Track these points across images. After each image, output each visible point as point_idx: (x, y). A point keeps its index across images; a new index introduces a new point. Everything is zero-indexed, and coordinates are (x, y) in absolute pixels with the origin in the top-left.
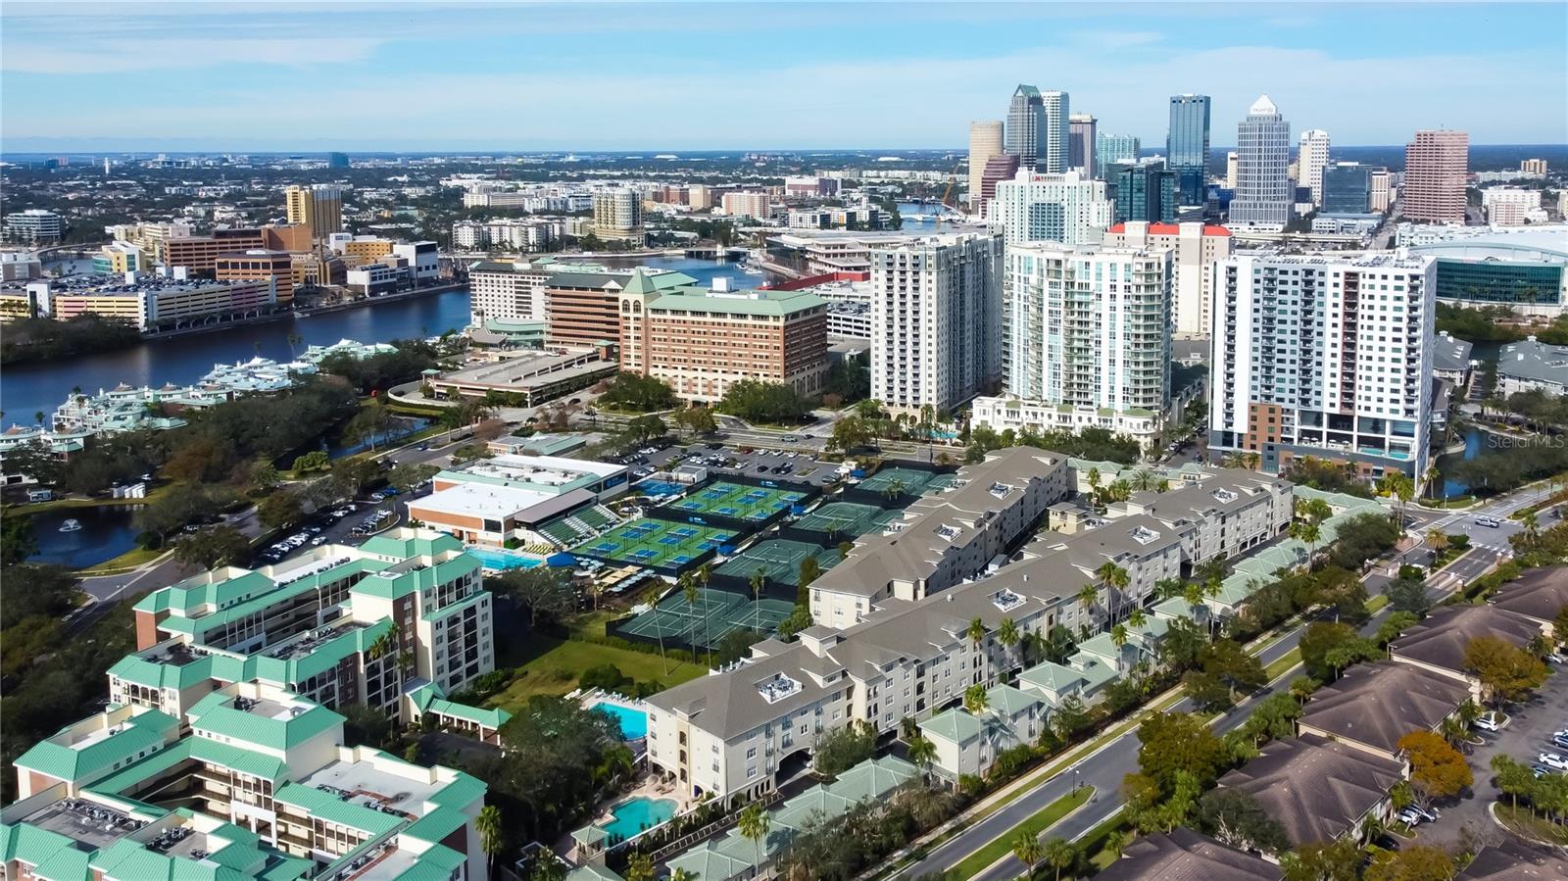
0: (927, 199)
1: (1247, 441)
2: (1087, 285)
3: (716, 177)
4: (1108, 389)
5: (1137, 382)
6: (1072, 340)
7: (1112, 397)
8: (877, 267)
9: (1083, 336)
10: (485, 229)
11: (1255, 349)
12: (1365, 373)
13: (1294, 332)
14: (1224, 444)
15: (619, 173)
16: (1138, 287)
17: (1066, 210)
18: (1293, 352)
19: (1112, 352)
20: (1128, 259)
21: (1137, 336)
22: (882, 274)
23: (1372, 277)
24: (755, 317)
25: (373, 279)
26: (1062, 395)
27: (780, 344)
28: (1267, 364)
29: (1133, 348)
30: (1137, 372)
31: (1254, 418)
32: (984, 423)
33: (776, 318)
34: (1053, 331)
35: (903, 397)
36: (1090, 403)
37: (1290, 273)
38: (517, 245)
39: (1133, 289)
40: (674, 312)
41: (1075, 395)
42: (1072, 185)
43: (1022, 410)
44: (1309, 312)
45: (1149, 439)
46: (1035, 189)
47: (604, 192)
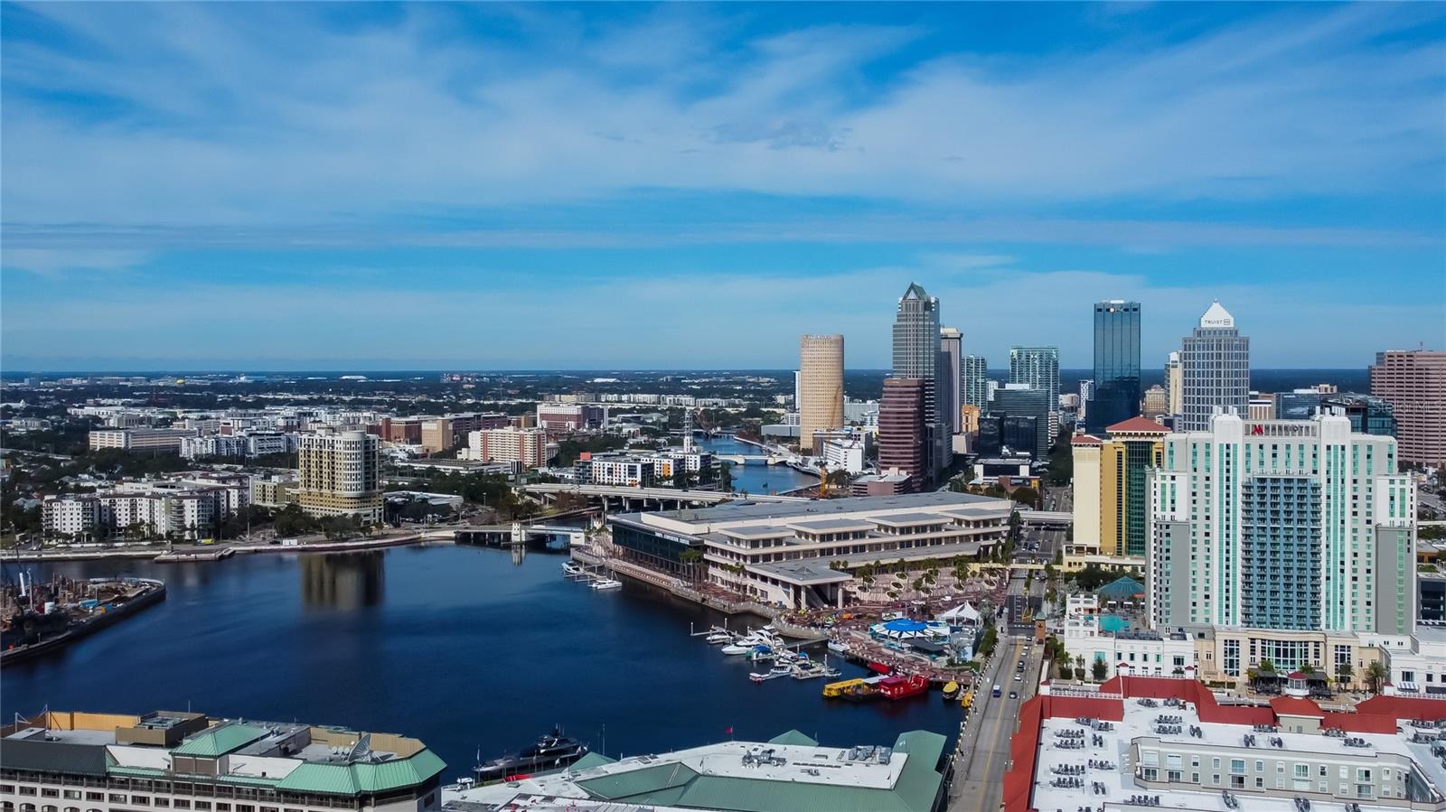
0: (713, 431)
10: (105, 502)
15: (305, 397)
17: (1324, 491)
38: (162, 529)
42: (1336, 442)
46: (1255, 450)
47: (316, 437)
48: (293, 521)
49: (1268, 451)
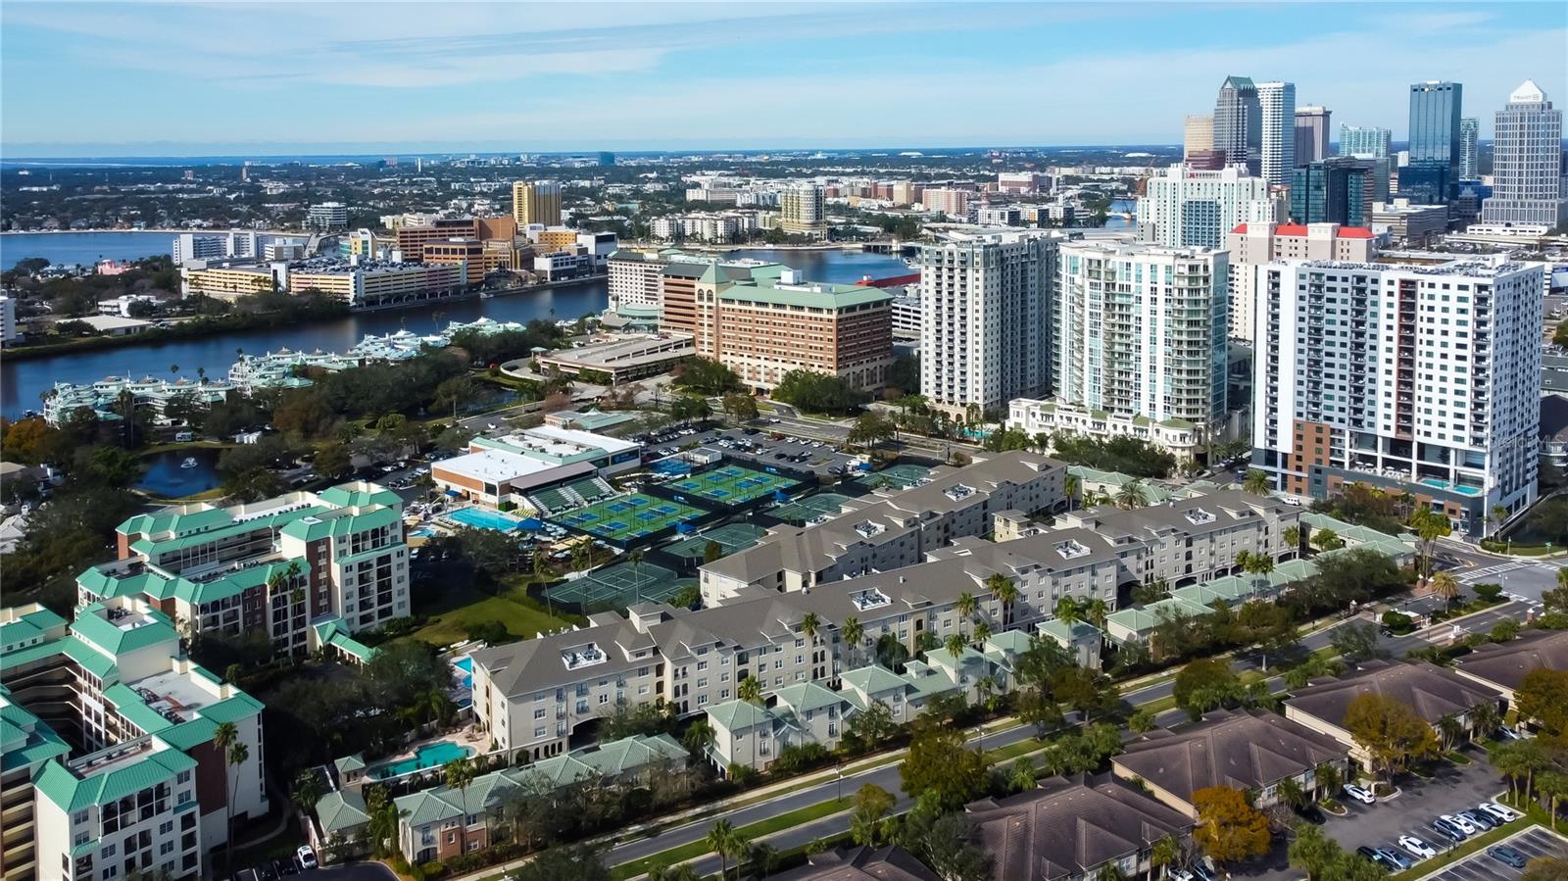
1: (1292, 462)
2: (1128, 287)
3: (946, 173)
4: (1149, 397)
5: (1180, 391)
6: (1113, 344)
7: (1152, 406)
8: (927, 264)
9: (1124, 340)
10: (681, 222)
11: (1301, 362)
12: (1424, 394)
13: (1343, 345)
14: (1267, 464)
15: (851, 170)
16: (1181, 290)
17: (1223, 208)
18: (1343, 366)
19: (1153, 359)
20: (1170, 261)
21: (1180, 342)
22: (932, 269)
23: (1432, 286)
24: (811, 309)
25: (555, 265)
26: (1102, 400)
27: (832, 336)
28: (1315, 378)
29: (1175, 354)
30: (1179, 381)
31: (1299, 437)
32: (1018, 425)
33: (830, 311)
34: (1094, 334)
35: (951, 395)
36: (1130, 411)
37: (1339, 279)
38: (706, 237)
39: (1176, 293)
40: (741, 302)
41: (1116, 402)
42: (1229, 182)
43: (1057, 414)
44: (1362, 323)
45: (1186, 453)
46: (1189, 186)
49: (1196, 187)
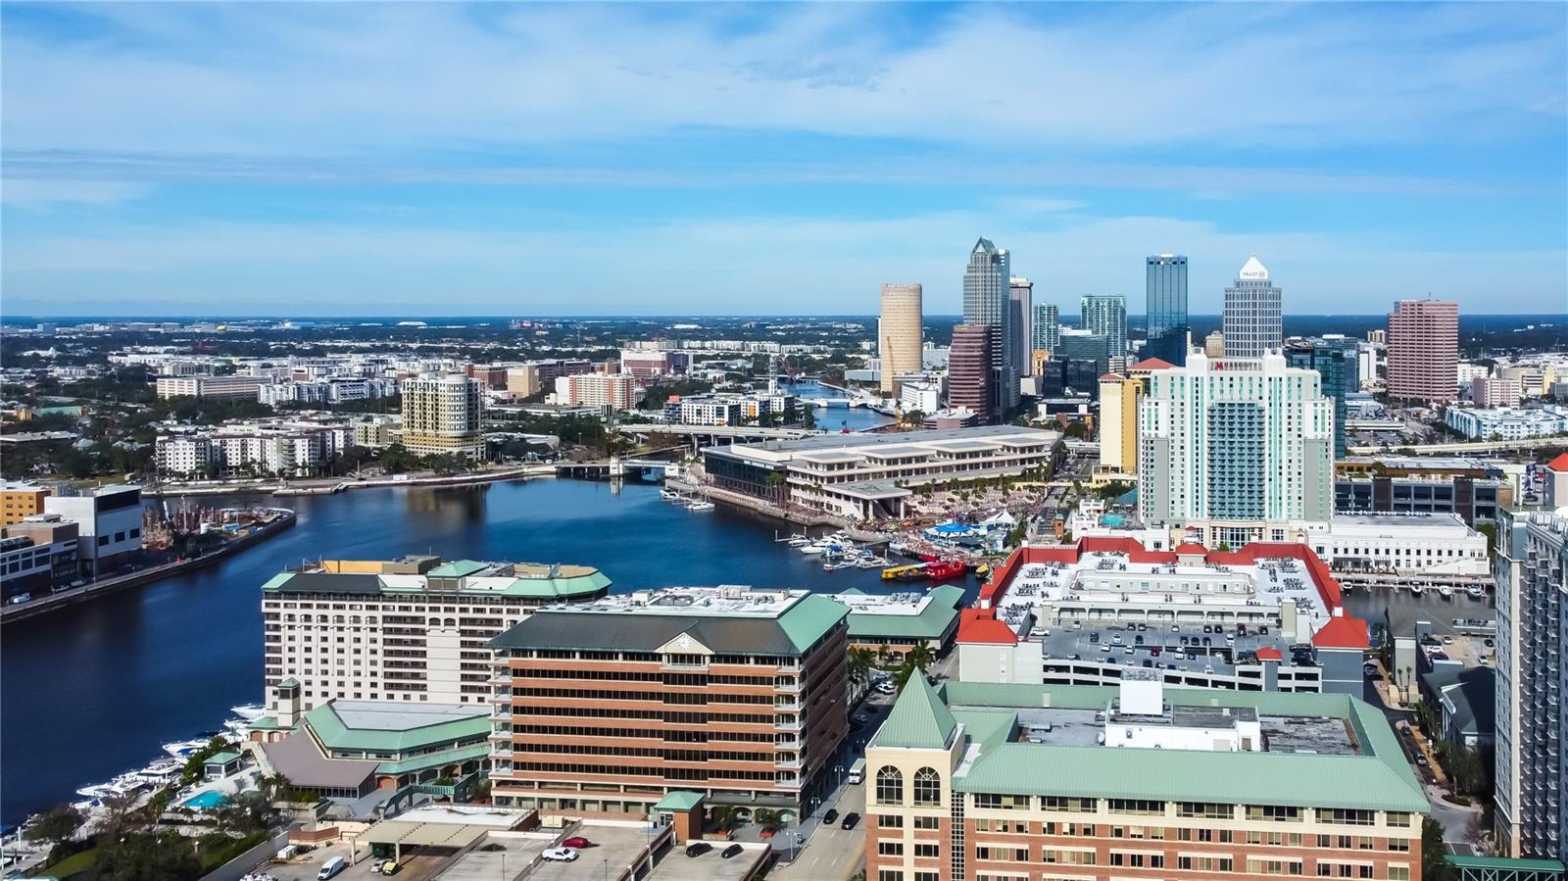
17: (1267, 413)
42: (1276, 375)
46: (1217, 381)
47: (419, 381)
48: (397, 459)
49: (1227, 382)
